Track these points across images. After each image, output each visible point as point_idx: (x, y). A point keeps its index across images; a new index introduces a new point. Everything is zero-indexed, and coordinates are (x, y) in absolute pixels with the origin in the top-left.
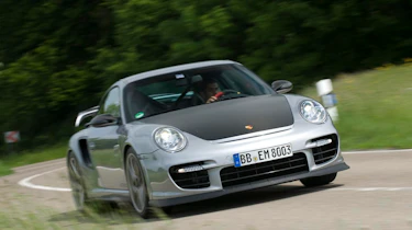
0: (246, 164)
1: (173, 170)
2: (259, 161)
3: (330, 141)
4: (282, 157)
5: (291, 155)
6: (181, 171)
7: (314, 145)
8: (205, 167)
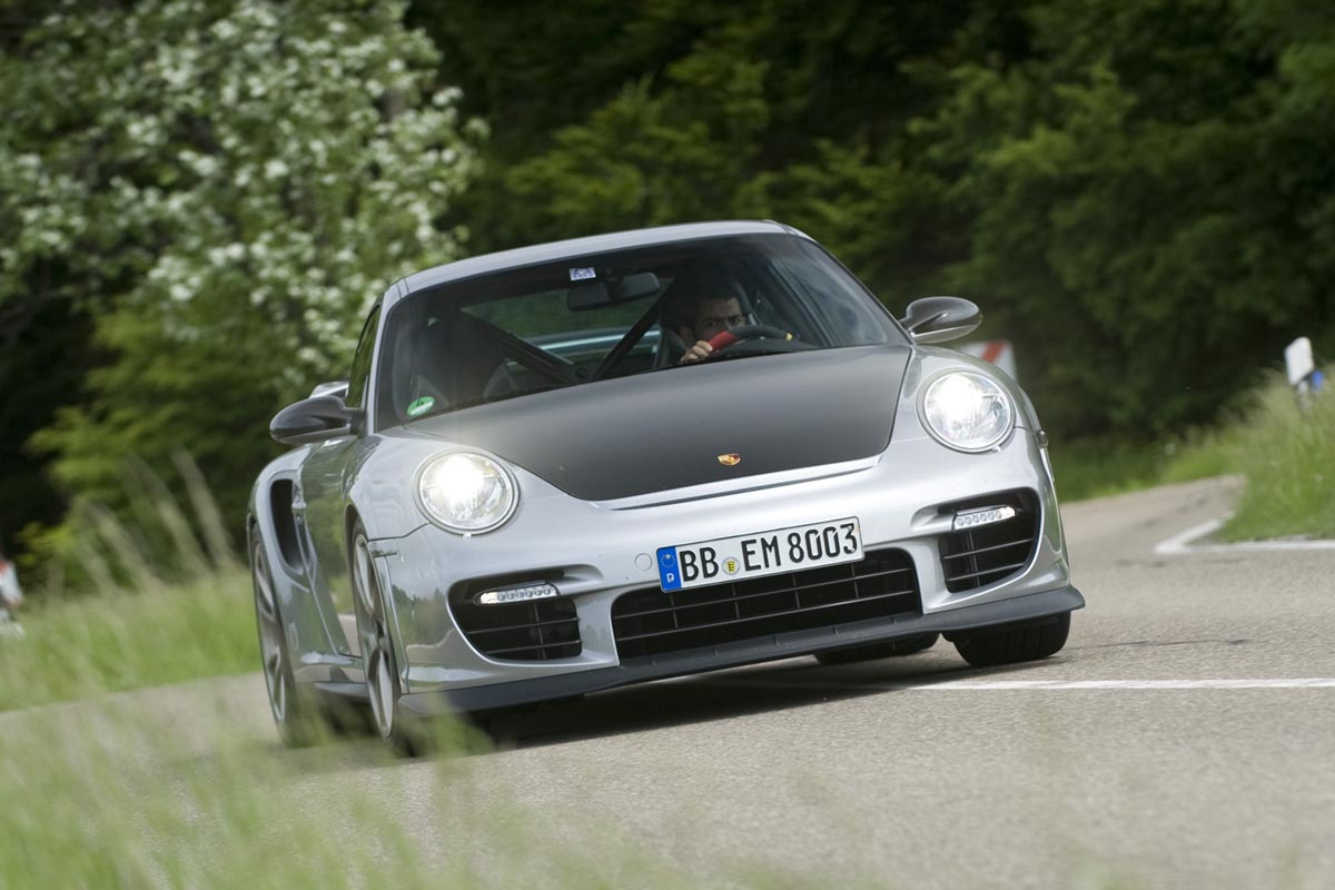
0: (701, 581)
1: (463, 595)
2: (743, 574)
3: (1007, 513)
4: (825, 561)
5: (858, 555)
6: (489, 598)
7: (944, 525)
8: (565, 588)
